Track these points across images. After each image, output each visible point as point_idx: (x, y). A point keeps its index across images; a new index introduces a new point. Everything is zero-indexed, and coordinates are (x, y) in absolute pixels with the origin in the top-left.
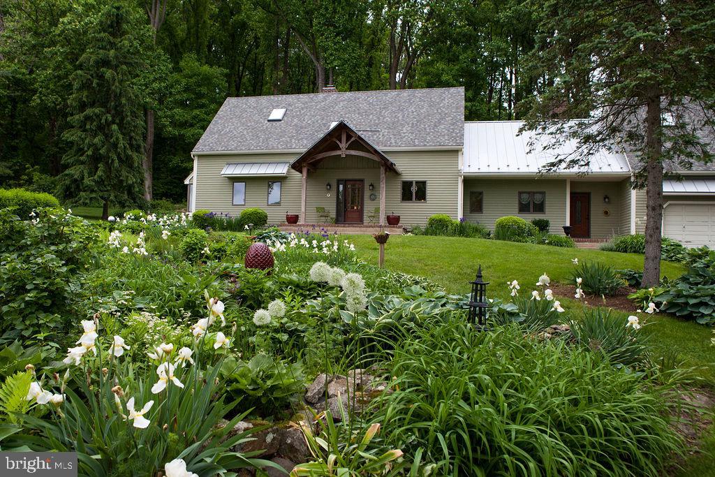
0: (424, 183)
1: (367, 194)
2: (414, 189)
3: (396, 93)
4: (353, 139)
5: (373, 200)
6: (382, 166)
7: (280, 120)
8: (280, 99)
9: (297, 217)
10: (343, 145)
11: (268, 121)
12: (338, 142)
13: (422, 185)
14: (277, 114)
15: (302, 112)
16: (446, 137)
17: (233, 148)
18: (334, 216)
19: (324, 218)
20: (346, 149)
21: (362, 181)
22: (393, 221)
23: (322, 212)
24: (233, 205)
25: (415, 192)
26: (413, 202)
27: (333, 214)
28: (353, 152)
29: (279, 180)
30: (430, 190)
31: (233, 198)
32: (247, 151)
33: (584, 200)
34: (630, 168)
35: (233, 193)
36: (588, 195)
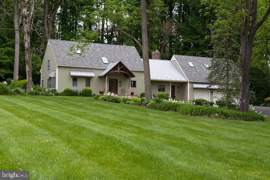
0: (135, 81)
1: (119, 84)
9: (103, 92)
11: (76, 53)
12: (117, 67)
17: (72, 64)
21: (117, 80)
22: (132, 94)
24: (73, 86)
25: (133, 84)
26: (132, 88)
28: (122, 71)
29: (89, 78)
30: (137, 84)
31: (73, 84)
32: (79, 67)
33: (173, 88)
34: (188, 80)
35: (73, 82)
36: (174, 86)
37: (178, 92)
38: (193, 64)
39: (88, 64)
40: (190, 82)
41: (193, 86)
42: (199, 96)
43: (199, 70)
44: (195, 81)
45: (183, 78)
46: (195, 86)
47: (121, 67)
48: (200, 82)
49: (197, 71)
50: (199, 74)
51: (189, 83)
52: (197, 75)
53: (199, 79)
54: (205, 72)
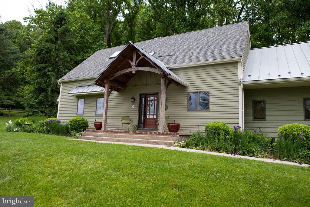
0: (207, 93)
3: (196, 32)
4: (141, 58)
6: (163, 78)
9: (101, 124)
10: (133, 63)
11: (109, 58)
12: (130, 61)
16: (227, 52)
18: (137, 124)
19: (128, 125)
20: (136, 66)
21: (158, 94)
23: (126, 119)
24: (77, 115)
26: (198, 111)
27: (136, 122)
28: (141, 69)
30: (212, 100)
31: (77, 110)
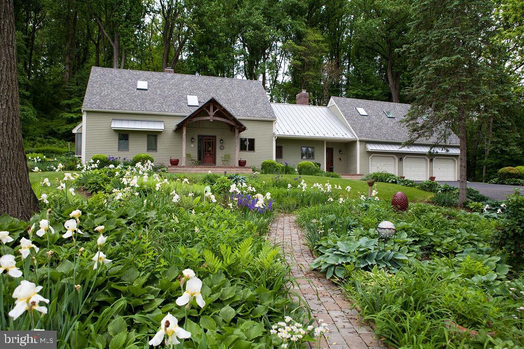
1: (218, 145)
2: (247, 143)
5: (222, 150)
7: (146, 90)
8: (138, 73)
9: (178, 161)
10: (212, 113)
11: (137, 89)
12: (208, 111)
13: (252, 141)
14: (142, 84)
15: (161, 85)
16: (265, 112)
17: (117, 107)
18: (197, 160)
19: (192, 161)
20: (213, 116)
21: (215, 137)
22: (242, 164)
23: (189, 157)
24: (118, 150)
25: (248, 145)
26: (247, 152)
28: (218, 119)
29: (156, 134)
30: (257, 145)
31: (119, 146)
32: (131, 112)
33: (330, 152)
34: (356, 136)
35: (119, 142)
36: (332, 149)
37: (340, 159)
38: (366, 112)
39: (154, 107)
40: (361, 141)
41: (366, 148)
42: (378, 167)
43: (376, 121)
44: (370, 139)
45: (348, 134)
46: (371, 147)
47: (217, 110)
48: (379, 140)
49: (373, 122)
50: (376, 127)
51: (358, 143)
52: (374, 129)
53: (377, 134)
54: (388, 124)
